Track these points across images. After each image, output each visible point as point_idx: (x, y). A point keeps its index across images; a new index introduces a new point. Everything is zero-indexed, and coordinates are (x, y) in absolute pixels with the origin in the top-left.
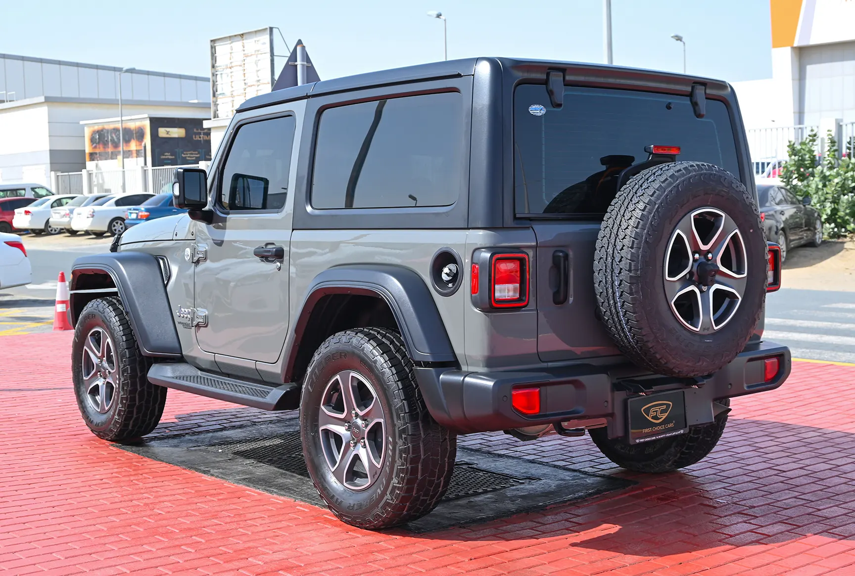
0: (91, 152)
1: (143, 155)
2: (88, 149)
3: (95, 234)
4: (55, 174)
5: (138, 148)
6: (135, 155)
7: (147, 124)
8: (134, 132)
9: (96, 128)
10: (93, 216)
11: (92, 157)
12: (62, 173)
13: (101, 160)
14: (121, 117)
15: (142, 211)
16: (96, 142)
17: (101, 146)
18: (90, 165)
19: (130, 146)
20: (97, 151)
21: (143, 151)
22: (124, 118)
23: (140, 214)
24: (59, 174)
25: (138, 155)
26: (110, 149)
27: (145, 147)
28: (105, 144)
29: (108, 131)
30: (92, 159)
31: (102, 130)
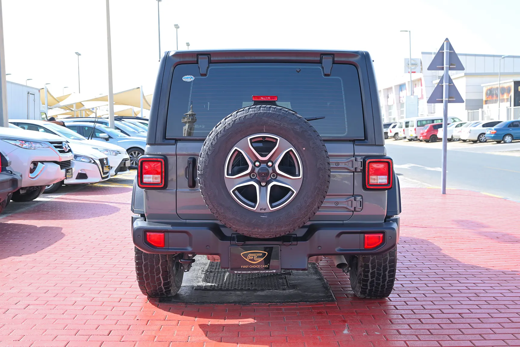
0: (486, 100)
1: (510, 100)
2: (484, 99)
3: (473, 141)
4: (468, 111)
5: (508, 97)
6: (506, 101)
7: (512, 85)
8: (506, 89)
9: (489, 87)
10: (470, 132)
11: (486, 102)
12: (471, 110)
13: (490, 104)
14: (500, 81)
15: (493, 130)
16: (488, 95)
17: (491, 97)
18: (485, 106)
19: (504, 96)
20: (489, 99)
21: (510, 99)
22: (501, 82)
23: (492, 131)
24: (470, 111)
25: (507, 101)
26: (495, 98)
27: (511, 97)
28: (492, 96)
29: (494, 89)
30: (486, 104)
31: (491, 89)
